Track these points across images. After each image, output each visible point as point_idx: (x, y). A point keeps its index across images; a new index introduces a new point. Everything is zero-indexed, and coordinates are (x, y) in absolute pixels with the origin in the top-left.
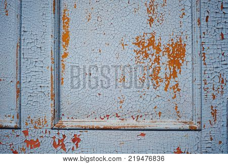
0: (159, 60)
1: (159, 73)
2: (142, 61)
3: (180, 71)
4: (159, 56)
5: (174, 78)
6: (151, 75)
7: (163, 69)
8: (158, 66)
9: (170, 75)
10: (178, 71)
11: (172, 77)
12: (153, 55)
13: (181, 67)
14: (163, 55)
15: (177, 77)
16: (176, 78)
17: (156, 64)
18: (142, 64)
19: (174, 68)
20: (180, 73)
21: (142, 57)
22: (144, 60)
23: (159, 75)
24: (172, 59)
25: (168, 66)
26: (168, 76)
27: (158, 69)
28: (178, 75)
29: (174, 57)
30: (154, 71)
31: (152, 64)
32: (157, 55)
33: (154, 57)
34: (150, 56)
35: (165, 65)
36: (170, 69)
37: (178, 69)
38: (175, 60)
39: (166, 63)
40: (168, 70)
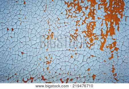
0: (94, 13)
1: (93, 29)
2: (74, 15)
3: (118, 27)
4: (94, 10)
5: (111, 35)
6: (85, 32)
7: (98, 25)
8: (93, 20)
9: (107, 32)
10: (116, 28)
11: (109, 34)
12: (86, 8)
13: (119, 22)
14: (99, 8)
15: (114, 34)
16: (113, 36)
17: (91, 18)
18: (74, 18)
19: (112, 23)
20: (118, 30)
21: (73, 10)
22: (76, 13)
23: (94, 32)
24: (109, 13)
25: (104, 21)
26: (104, 32)
27: (92, 24)
28: (116, 31)
29: (112, 12)
30: (88, 27)
31: (86, 18)
32: (92, 8)
33: (88, 10)
34: (84, 9)
35: (101, 20)
36: (107, 25)
37: (116, 25)
38: (112, 15)
39: (102, 17)
40: (105, 25)
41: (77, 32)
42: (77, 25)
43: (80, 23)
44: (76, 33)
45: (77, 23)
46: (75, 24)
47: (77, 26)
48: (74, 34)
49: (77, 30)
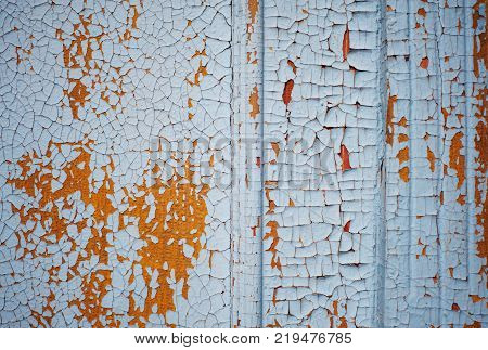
0: (105, 243)
1: (104, 292)
2: (41, 250)
3: (186, 287)
4: (105, 231)
5: (161, 311)
6: (76, 302)
7: (119, 280)
8: (102, 267)
9: (149, 303)
10: (177, 288)
11: (155, 308)
12: (81, 226)
13: (189, 271)
14: (121, 227)
15: (171, 307)
16: (169, 314)
17: (95, 259)
18: (41, 259)
19: (164, 274)
20: (185, 294)
21: (40, 232)
22: (49, 243)
23: (106, 302)
24: (155, 240)
25: (138, 268)
26: (140, 304)
27: (101, 278)
28: (178, 300)
29: (164, 236)
30: (87, 288)
31: (80, 258)
32: (99, 227)
33: (87, 234)
34: (72, 230)
35: (128, 265)
36: (148, 280)
37: (177, 279)
38: (165, 247)
39: (133, 256)
40: (140, 282)
41: (52, 305)
42: (50, 281)
43: (62, 275)
44: (48, 307)
45: (52, 274)
46: (46, 277)
47: (53, 285)
48: (44, 309)
49: (52, 297)
